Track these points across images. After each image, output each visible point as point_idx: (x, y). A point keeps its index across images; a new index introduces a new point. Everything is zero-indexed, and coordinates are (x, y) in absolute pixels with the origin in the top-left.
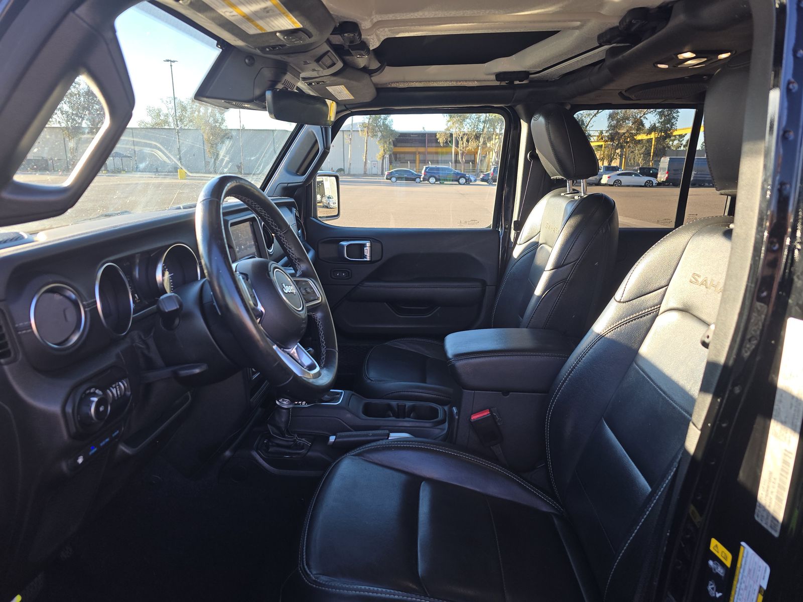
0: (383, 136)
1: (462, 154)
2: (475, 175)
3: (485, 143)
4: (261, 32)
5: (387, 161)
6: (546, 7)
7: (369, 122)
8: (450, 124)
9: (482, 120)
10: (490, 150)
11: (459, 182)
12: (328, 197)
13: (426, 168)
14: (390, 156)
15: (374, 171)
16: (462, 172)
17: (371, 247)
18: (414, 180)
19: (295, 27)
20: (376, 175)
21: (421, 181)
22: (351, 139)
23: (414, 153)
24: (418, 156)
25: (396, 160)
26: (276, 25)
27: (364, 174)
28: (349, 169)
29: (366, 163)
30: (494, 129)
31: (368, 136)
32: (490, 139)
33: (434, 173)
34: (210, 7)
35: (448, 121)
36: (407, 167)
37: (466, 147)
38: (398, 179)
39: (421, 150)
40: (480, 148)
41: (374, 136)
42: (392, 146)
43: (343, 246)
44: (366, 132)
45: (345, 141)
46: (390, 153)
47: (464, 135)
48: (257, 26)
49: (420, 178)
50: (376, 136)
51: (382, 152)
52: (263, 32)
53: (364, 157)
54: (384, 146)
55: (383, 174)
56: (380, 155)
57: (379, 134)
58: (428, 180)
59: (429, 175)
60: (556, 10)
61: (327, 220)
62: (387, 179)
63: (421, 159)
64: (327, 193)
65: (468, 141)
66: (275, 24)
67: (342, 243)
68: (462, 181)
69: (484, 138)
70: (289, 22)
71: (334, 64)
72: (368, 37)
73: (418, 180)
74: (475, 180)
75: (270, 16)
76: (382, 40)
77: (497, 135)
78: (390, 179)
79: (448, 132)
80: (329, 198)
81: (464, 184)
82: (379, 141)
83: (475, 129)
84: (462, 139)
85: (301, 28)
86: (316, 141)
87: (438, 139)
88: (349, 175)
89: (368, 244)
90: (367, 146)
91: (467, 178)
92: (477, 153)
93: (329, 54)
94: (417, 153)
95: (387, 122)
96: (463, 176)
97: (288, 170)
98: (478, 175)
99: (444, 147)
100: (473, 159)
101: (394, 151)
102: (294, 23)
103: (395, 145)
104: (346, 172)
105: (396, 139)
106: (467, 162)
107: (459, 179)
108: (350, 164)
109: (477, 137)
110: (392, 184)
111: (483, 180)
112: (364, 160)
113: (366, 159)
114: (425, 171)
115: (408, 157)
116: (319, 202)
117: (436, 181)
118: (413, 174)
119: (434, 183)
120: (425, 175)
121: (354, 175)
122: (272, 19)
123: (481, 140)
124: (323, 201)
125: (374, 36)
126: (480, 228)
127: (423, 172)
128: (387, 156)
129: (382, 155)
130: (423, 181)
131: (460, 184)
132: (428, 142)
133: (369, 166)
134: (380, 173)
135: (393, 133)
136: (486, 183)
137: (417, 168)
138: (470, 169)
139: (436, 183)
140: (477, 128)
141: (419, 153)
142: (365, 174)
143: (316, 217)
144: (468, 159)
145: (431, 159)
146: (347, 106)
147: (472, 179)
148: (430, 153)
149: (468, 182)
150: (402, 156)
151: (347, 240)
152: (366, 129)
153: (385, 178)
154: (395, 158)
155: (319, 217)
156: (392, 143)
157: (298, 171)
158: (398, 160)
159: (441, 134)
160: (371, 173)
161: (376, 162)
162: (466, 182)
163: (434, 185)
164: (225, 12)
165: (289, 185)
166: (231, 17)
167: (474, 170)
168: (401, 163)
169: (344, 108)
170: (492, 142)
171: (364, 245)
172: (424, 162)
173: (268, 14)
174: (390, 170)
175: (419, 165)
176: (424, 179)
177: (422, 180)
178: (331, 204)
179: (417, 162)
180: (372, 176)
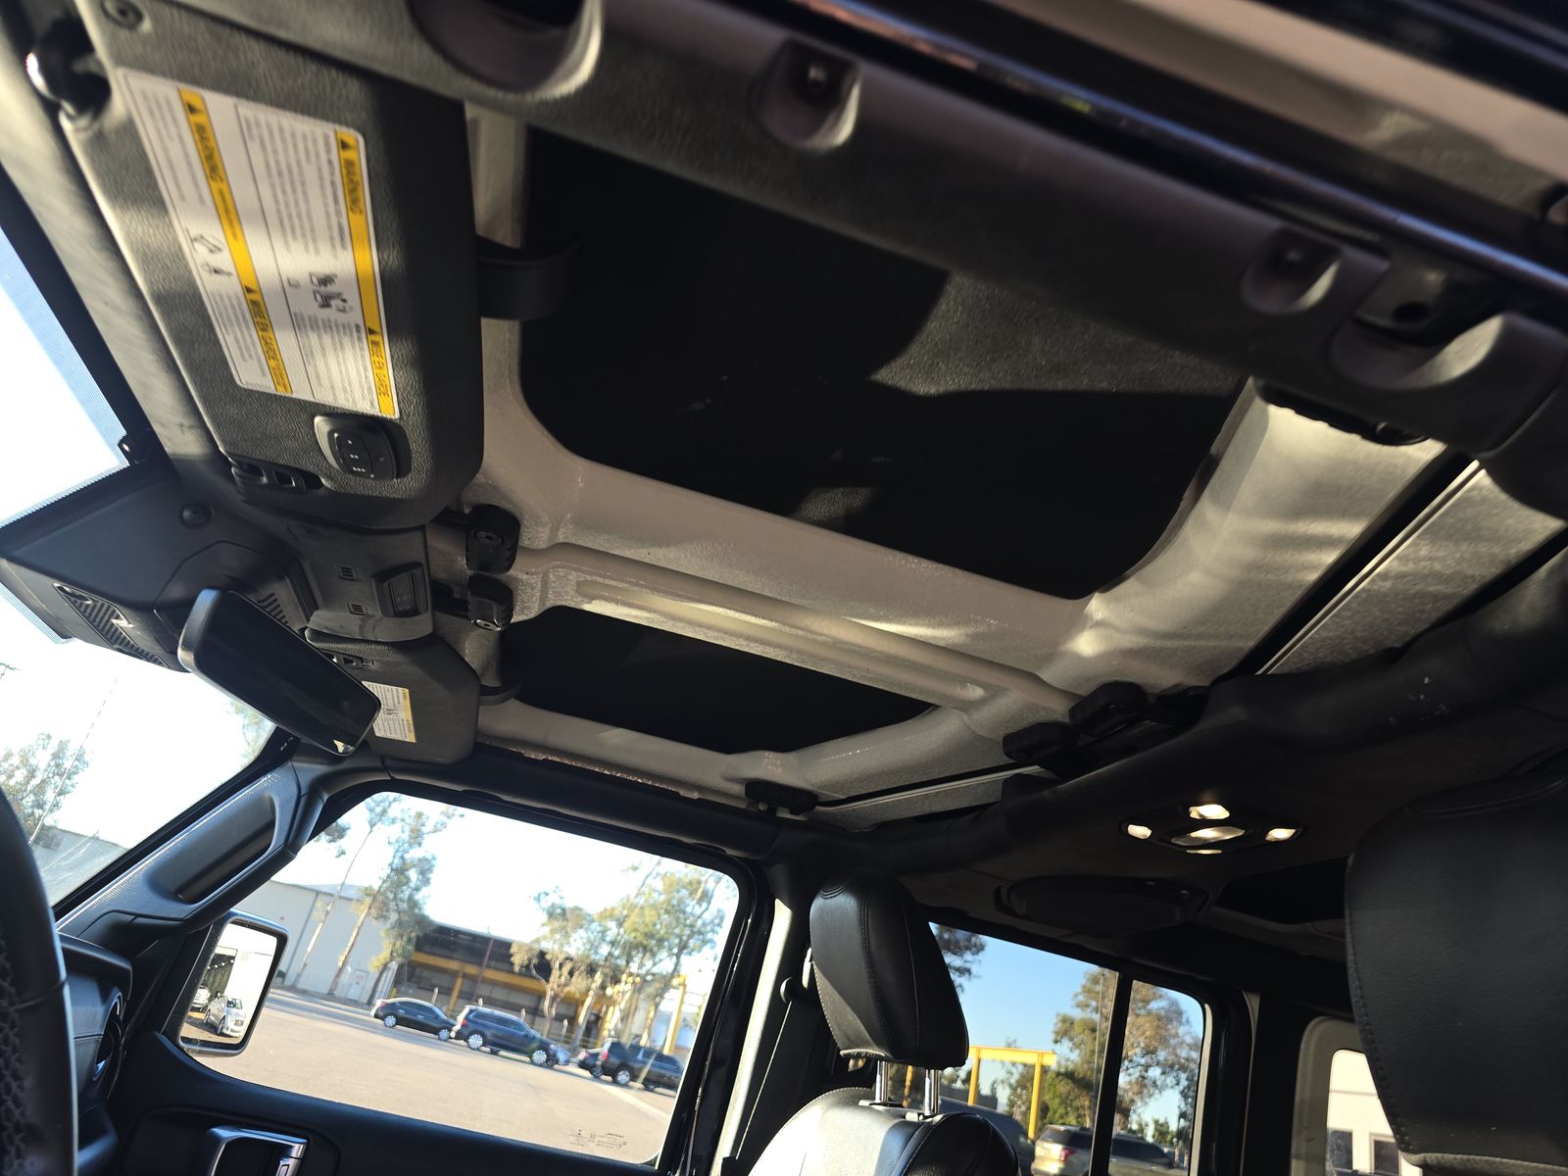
0: (400, 924)
1: (554, 999)
2: (569, 1050)
3: (603, 987)
4: (272, 390)
5: (389, 977)
6: (940, 625)
7: (380, 887)
8: (546, 930)
9: (608, 939)
10: (611, 1001)
11: (531, 1057)
12: (229, 1003)
13: (471, 1011)
14: (401, 967)
15: (353, 994)
16: (544, 1038)
17: (303, 1160)
18: (436, 1031)
19: (375, 412)
20: (355, 1003)
21: (450, 1038)
22: (327, 913)
23: (454, 974)
24: (459, 982)
25: (409, 980)
26: (330, 378)
27: (329, 994)
28: (299, 976)
29: (341, 970)
30: (628, 963)
31: (368, 914)
32: (616, 981)
33: (484, 1026)
34: (154, 186)
35: (543, 925)
36: (430, 1001)
37: (565, 985)
38: (400, 1021)
39: (471, 970)
40: (591, 993)
41: (382, 917)
42: (410, 948)
43: (218, 1140)
44: (368, 905)
45: (315, 913)
46: (404, 961)
47: (567, 959)
48: (271, 352)
49: (450, 1030)
50: (385, 918)
51: (385, 955)
52: (281, 392)
53: (343, 958)
54: (394, 945)
55: (370, 1003)
56: (378, 960)
57: (394, 917)
58: (466, 1040)
59: (471, 1027)
60: (956, 641)
61: (200, 1053)
62: (376, 1016)
63: (466, 989)
64: (230, 992)
65: (571, 973)
66: (328, 370)
67: (218, 1131)
68: (540, 1056)
69: (605, 975)
70: (370, 374)
71: (414, 612)
72: (525, 577)
73: (444, 1033)
74: (567, 1062)
75: (329, 326)
76: (549, 604)
77: (631, 975)
78: (383, 1019)
79: (536, 946)
80: (231, 1004)
81: (541, 1065)
82: (389, 930)
83: (592, 952)
84: (561, 966)
85: (391, 421)
86: (271, 825)
87: (511, 956)
88: (292, 989)
89: (297, 1150)
90: (358, 934)
91: (551, 1052)
92: (583, 1003)
93: (417, 572)
94: (461, 975)
95: (418, 896)
96: (544, 1047)
97: (156, 882)
98: (574, 1052)
99: (520, 974)
100: (571, 1013)
101: (413, 958)
102: (382, 390)
103: (419, 948)
104: (288, 982)
105: (426, 934)
106: (559, 1018)
107: (533, 1052)
108: (305, 965)
109: (591, 970)
110: (388, 1031)
111: (583, 1065)
112: (340, 964)
113: (345, 963)
114: (466, 1018)
115: (437, 979)
116: (197, 1010)
117: (484, 1045)
118: (437, 1017)
119: (478, 1049)
120: (463, 1026)
121: (304, 993)
122: (327, 339)
123: (598, 978)
124: (210, 1007)
125: (536, 580)
126: (630, 1161)
127: (461, 1018)
128: (394, 966)
129: (383, 962)
130: (456, 1038)
131: (532, 1063)
132: (490, 958)
133: (345, 979)
134: (365, 1000)
135: (422, 921)
136: (586, 1073)
137: (451, 1007)
138: (560, 1035)
139: (483, 1048)
140: (596, 953)
141: (465, 976)
142: (330, 996)
143: (173, 1033)
144: (563, 1011)
145: (486, 993)
146: (388, 762)
147: (561, 1056)
148: (485, 981)
149: (551, 1062)
150: (426, 973)
151: (237, 1126)
152: (368, 900)
153: (373, 1012)
154: (410, 975)
155: (183, 1039)
156: (414, 940)
157: (181, 889)
158: (414, 980)
159: (521, 945)
160: (343, 996)
161: (364, 974)
162: (547, 1061)
163: (477, 1052)
164: (193, 240)
165: (140, 920)
166: (205, 275)
167: (568, 1040)
168: (419, 988)
169: (379, 764)
170: (620, 987)
171: (284, 1151)
172: (469, 997)
173: (325, 313)
174: (388, 998)
175: (456, 1001)
176: (459, 1035)
177: (453, 1034)
178: (230, 1023)
179: (455, 993)
180: (344, 1004)
